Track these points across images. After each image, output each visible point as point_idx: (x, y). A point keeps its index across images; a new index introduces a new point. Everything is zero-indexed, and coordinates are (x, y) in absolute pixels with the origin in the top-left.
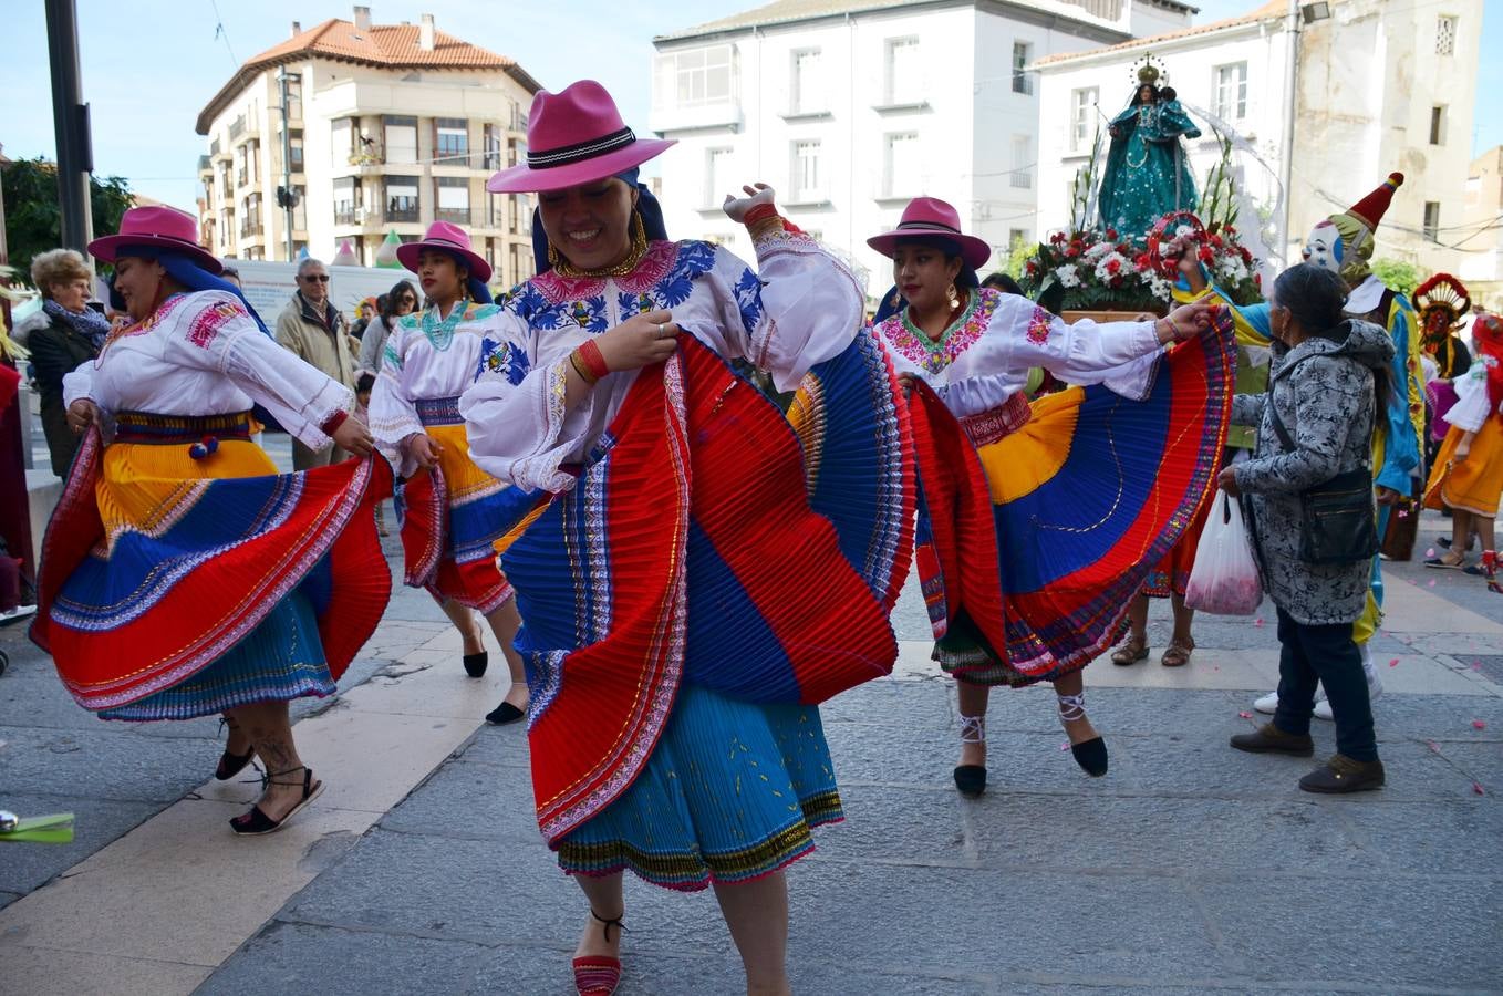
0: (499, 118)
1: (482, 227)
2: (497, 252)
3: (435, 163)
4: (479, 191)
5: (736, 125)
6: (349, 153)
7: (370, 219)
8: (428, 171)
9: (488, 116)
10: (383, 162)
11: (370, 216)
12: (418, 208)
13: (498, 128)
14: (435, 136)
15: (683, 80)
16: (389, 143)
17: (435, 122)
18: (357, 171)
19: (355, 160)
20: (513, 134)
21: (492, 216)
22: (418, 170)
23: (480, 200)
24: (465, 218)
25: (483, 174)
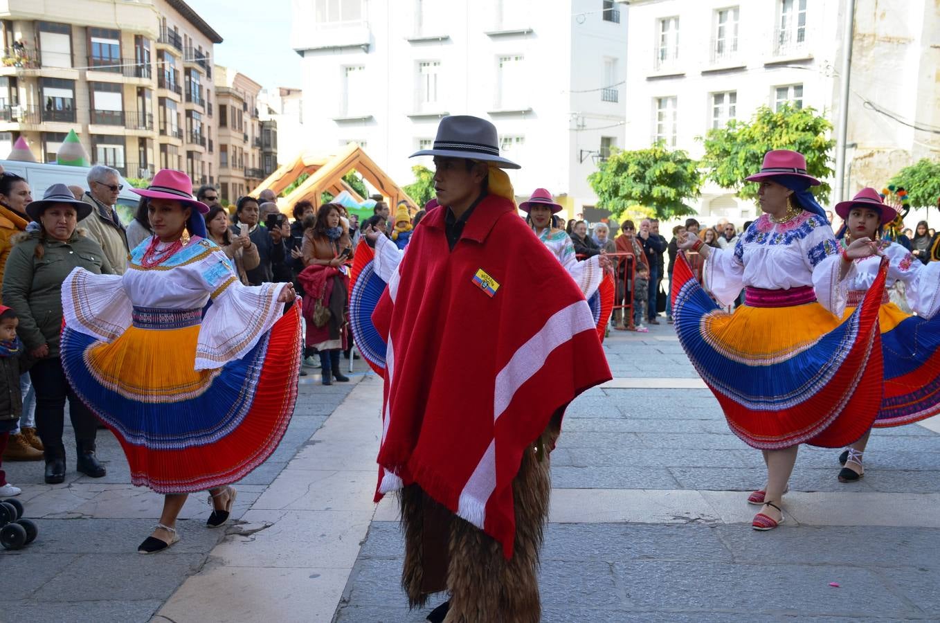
0: (149, 31)
1: (135, 129)
2: (149, 151)
3: (89, 69)
4: (132, 96)
5: (368, 45)
6: (3, 55)
7: (26, 117)
8: (83, 76)
9: (139, 28)
10: (39, 65)
11: (27, 114)
12: (74, 109)
13: (148, 40)
14: (89, 45)
16: (44, 47)
17: (89, 31)
18: (12, 71)
19: (10, 61)
20: (161, 46)
21: (144, 119)
22: (73, 74)
23: (133, 104)
24: (119, 120)
25: (136, 81)
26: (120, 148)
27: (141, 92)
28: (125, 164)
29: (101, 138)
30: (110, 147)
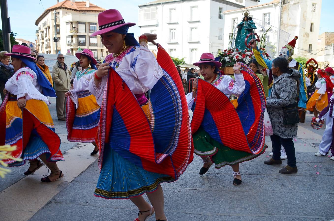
1: (100, 47)
4: (99, 39)
5: (157, 25)
6: (70, 30)
8: (88, 34)
10: (78, 32)
11: (75, 44)
12: (86, 43)
14: (89, 26)
15: (145, 15)
16: (79, 28)
17: (90, 23)
18: (72, 34)
19: (71, 32)
22: (85, 34)
24: (96, 45)
26: (96, 52)
28: (97, 56)
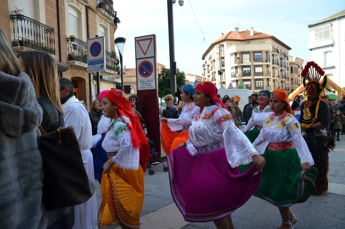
0: (269, 50)
1: (266, 76)
2: (270, 82)
3: (254, 62)
4: (265, 68)
5: (332, 45)
6: (234, 61)
7: (239, 76)
8: (253, 64)
9: (266, 49)
10: (242, 63)
11: (239, 75)
12: (250, 73)
13: (269, 52)
14: (254, 55)
15: (317, 35)
16: (244, 58)
17: (254, 52)
18: (236, 65)
19: (236, 63)
20: (273, 53)
21: (268, 73)
22: (250, 64)
23: (265, 69)
24: (262, 74)
25: (266, 63)
26: (262, 82)
27: (267, 66)
28: (263, 86)
29: (257, 80)
30: (259, 82)
